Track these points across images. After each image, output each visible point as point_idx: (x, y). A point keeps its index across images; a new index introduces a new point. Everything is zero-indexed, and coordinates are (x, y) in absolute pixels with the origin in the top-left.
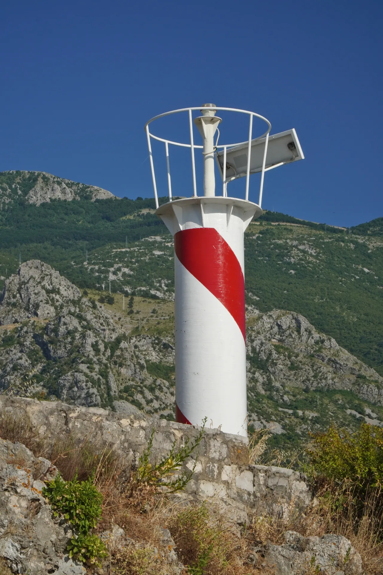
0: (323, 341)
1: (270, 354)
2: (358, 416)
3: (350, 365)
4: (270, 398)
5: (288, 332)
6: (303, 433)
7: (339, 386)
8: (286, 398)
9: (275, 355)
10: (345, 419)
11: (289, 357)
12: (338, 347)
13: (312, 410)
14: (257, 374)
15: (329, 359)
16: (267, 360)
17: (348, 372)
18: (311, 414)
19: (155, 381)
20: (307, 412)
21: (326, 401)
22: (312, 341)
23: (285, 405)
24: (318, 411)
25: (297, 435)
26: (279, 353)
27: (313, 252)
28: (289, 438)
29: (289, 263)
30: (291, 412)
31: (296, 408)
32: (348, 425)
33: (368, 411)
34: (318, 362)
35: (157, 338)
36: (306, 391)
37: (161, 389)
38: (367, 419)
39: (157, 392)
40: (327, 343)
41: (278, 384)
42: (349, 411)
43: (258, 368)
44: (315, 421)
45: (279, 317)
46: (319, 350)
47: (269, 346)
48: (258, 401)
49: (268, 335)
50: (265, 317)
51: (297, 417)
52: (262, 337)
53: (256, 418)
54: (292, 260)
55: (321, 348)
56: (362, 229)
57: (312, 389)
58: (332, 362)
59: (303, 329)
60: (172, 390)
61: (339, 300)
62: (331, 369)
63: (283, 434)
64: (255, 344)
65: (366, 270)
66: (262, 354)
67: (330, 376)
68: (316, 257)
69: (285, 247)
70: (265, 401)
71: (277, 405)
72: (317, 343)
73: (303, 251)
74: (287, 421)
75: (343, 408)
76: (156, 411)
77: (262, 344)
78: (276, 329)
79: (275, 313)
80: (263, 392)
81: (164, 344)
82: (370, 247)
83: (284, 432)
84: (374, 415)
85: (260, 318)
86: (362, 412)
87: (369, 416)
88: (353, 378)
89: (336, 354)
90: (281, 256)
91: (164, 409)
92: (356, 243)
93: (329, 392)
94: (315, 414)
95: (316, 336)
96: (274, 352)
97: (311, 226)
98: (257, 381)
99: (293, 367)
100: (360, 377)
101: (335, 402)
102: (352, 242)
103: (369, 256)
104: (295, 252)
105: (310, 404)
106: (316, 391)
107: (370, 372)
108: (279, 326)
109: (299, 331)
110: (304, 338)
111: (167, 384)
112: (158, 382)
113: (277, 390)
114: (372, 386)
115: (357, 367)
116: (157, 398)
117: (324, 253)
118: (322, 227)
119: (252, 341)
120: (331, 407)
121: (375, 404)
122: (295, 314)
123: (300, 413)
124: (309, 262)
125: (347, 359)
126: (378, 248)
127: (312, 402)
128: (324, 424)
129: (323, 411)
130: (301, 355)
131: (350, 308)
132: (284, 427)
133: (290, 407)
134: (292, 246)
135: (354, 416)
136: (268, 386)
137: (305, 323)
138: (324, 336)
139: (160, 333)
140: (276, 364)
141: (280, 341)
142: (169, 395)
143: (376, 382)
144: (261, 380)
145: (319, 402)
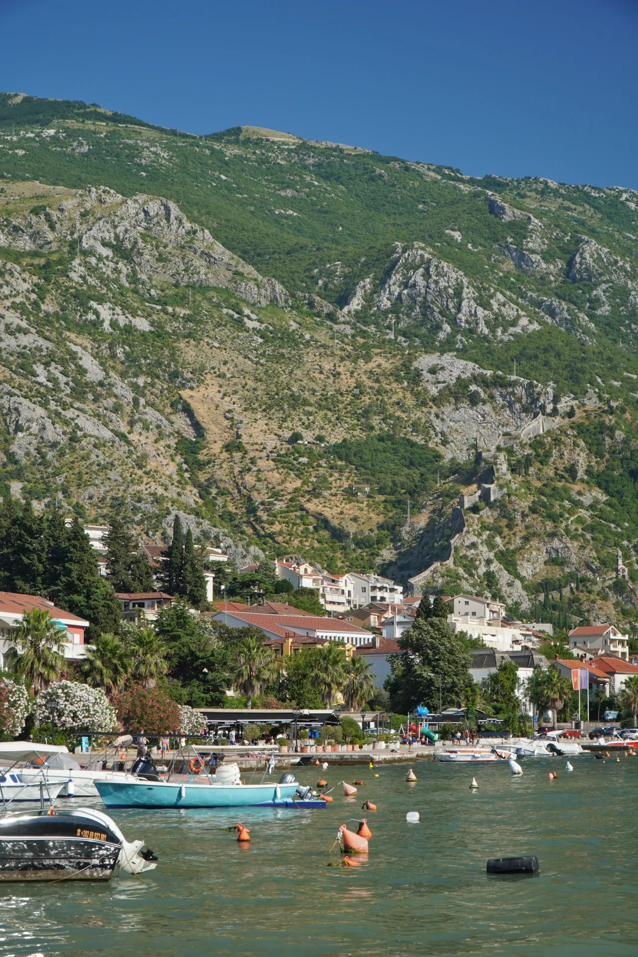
0: (195, 232)
1: (136, 243)
2: (236, 316)
3: (226, 259)
4: (135, 291)
5: (155, 220)
6: (174, 331)
7: (213, 282)
8: (153, 292)
9: (141, 244)
10: (221, 319)
11: (157, 247)
12: (212, 240)
13: (183, 307)
14: (120, 265)
15: (203, 252)
16: (132, 249)
17: (223, 269)
18: (182, 312)
19: (4, 265)
20: (178, 309)
21: (199, 298)
22: (182, 231)
23: (152, 299)
24: (190, 309)
25: (167, 333)
26: (145, 242)
27: (165, 155)
28: (159, 336)
29: (140, 165)
30: (159, 307)
31: (165, 304)
32: (225, 325)
33: (247, 311)
34: (190, 255)
35: (6, 220)
36: (176, 285)
37: (11, 274)
38: (246, 320)
39: (7, 277)
40: (199, 234)
41: (144, 277)
42: (225, 311)
43: (122, 257)
44: (187, 319)
45: (145, 202)
46: (191, 241)
47: (134, 234)
48: (122, 294)
49: (133, 222)
50: (129, 202)
51: (167, 313)
52: (126, 223)
53: (120, 312)
54: (143, 161)
55: (192, 239)
56: (217, 137)
57: (183, 284)
58: (206, 255)
59: (172, 217)
60: (24, 276)
61: (197, 204)
62: (204, 263)
63: (151, 332)
64: (118, 230)
65: (223, 177)
66: (127, 242)
67: (203, 271)
68: (169, 160)
69: (135, 147)
70: (130, 294)
71: (143, 300)
72: (188, 233)
73: (154, 153)
74: (155, 317)
75: (218, 306)
76: (6, 297)
77: (126, 231)
78: (142, 215)
79: (141, 198)
80: (127, 285)
81: (14, 227)
82: (228, 154)
83: (153, 329)
84: (253, 316)
85: (125, 202)
86: (240, 312)
87: (248, 317)
88: (229, 274)
89: (210, 247)
90: (131, 157)
91: (15, 296)
92: (212, 150)
93: (202, 288)
94: (188, 312)
95: (188, 225)
96: (140, 241)
97: (161, 130)
98: (120, 272)
99: (160, 259)
100: (236, 273)
101: (210, 300)
102: (207, 147)
103: (226, 163)
104: (146, 153)
105: (181, 300)
106: (187, 286)
107: (248, 269)
108: (146, 213)
109: (168, 220)
110: (174, 227)
111: (19, 269)
112: (9, 266)
113: (143, 283)
114: (251, 284)
115: (233, 263)
116: (7, 283)
117: (178, 157)
118: (174, 133)
119: (115, 227)
120: (205, 305)
121: (254, 305)
122: (164, 200)
123: (170, 309)
124: (162, 165)
125: (223, 253)
126: (235, 156)
127: (184, 297)
128: (198, 323)
129: (196, 308)
130: (170, 246)
131: (209, 213)
132: (152, 324)
133: (158, 302)
134: (143, 148)
135: (231, 316)
136: (133, 278)
137: (175, 211)
138: (197, 227)
139: (9, 213)
140: (142, 254)
141: (146, 229)
142: (20, 281)
143: (255, 280)
144: (125, 271)
145: (191, 299)
